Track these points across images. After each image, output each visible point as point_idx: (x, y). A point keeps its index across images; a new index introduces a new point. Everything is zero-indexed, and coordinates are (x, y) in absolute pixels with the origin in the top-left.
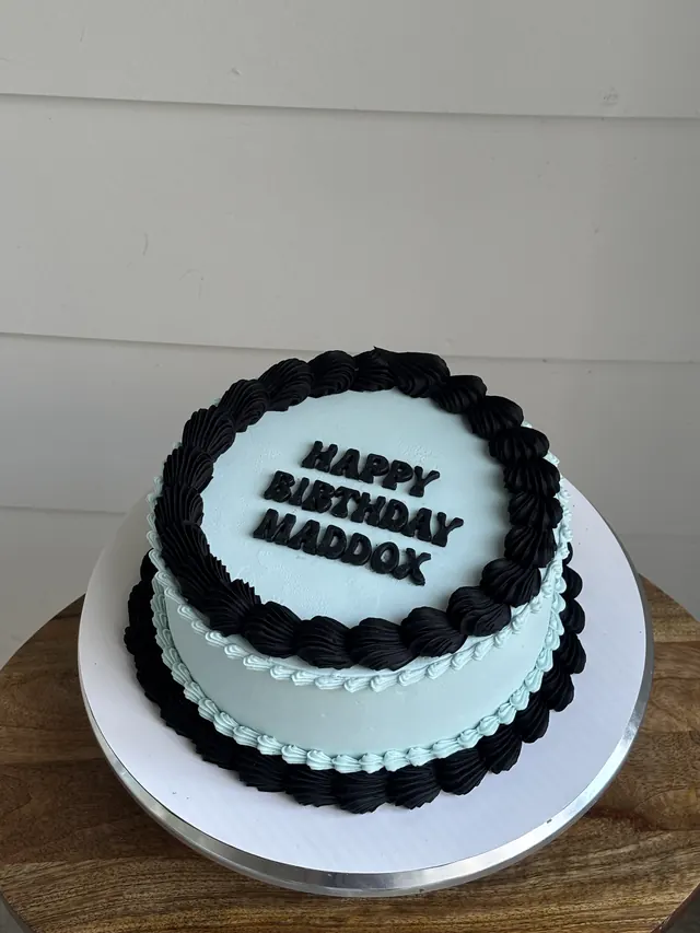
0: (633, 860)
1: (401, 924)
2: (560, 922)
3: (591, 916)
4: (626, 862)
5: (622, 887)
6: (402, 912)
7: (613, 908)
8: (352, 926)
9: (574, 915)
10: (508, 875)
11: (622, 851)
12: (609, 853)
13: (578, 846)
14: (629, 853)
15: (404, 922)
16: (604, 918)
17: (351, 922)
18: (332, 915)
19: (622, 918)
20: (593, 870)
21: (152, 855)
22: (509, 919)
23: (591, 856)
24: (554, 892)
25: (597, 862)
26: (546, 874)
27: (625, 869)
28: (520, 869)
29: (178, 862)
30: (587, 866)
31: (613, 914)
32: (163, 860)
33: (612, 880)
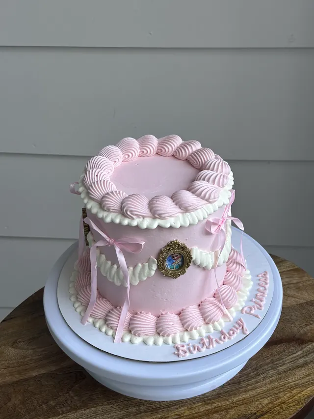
0: (303, 357)
1: (209, 409)
2: (282, 390)
3: (295, 384)
4: (300, 358)
5: (303, 369)
6: (208, 404)
7: (303, 378)
8: (186, 416)
9: (287, 385)
10: (251, 376)
11: (296, 355)
12: (291, 357)
13: (277, 357)
14: (301, 354)
15: (211, 408)
16: (301, 383)
17: (186, 414)
18: (176, 413)
19: (308, 381)
20: (288, 365)
21: (79, 409)
22: (258, 395)
23: (284, 360)
24: (274, 378)
25: (287, 362)
26: (267, 372)
27: (301, 361)
28: (255, 373)
29: (93, 409)
30: (284, 364)
31: (304, 380)
32: (85, 410)
33: (298, 367)
